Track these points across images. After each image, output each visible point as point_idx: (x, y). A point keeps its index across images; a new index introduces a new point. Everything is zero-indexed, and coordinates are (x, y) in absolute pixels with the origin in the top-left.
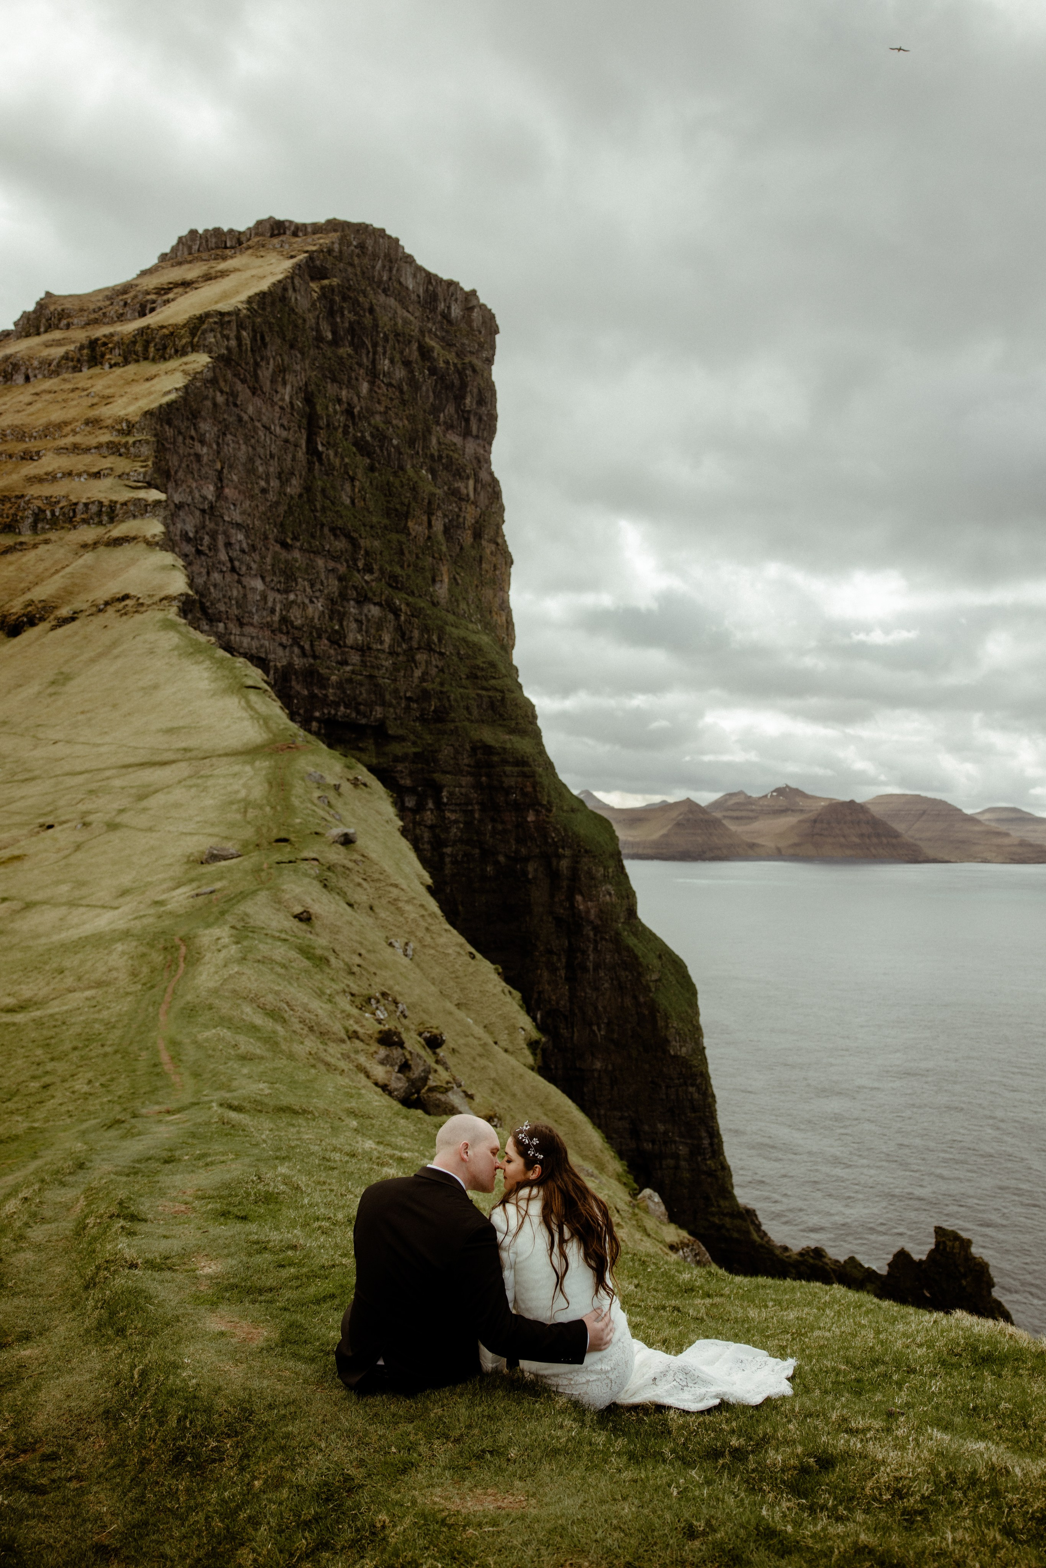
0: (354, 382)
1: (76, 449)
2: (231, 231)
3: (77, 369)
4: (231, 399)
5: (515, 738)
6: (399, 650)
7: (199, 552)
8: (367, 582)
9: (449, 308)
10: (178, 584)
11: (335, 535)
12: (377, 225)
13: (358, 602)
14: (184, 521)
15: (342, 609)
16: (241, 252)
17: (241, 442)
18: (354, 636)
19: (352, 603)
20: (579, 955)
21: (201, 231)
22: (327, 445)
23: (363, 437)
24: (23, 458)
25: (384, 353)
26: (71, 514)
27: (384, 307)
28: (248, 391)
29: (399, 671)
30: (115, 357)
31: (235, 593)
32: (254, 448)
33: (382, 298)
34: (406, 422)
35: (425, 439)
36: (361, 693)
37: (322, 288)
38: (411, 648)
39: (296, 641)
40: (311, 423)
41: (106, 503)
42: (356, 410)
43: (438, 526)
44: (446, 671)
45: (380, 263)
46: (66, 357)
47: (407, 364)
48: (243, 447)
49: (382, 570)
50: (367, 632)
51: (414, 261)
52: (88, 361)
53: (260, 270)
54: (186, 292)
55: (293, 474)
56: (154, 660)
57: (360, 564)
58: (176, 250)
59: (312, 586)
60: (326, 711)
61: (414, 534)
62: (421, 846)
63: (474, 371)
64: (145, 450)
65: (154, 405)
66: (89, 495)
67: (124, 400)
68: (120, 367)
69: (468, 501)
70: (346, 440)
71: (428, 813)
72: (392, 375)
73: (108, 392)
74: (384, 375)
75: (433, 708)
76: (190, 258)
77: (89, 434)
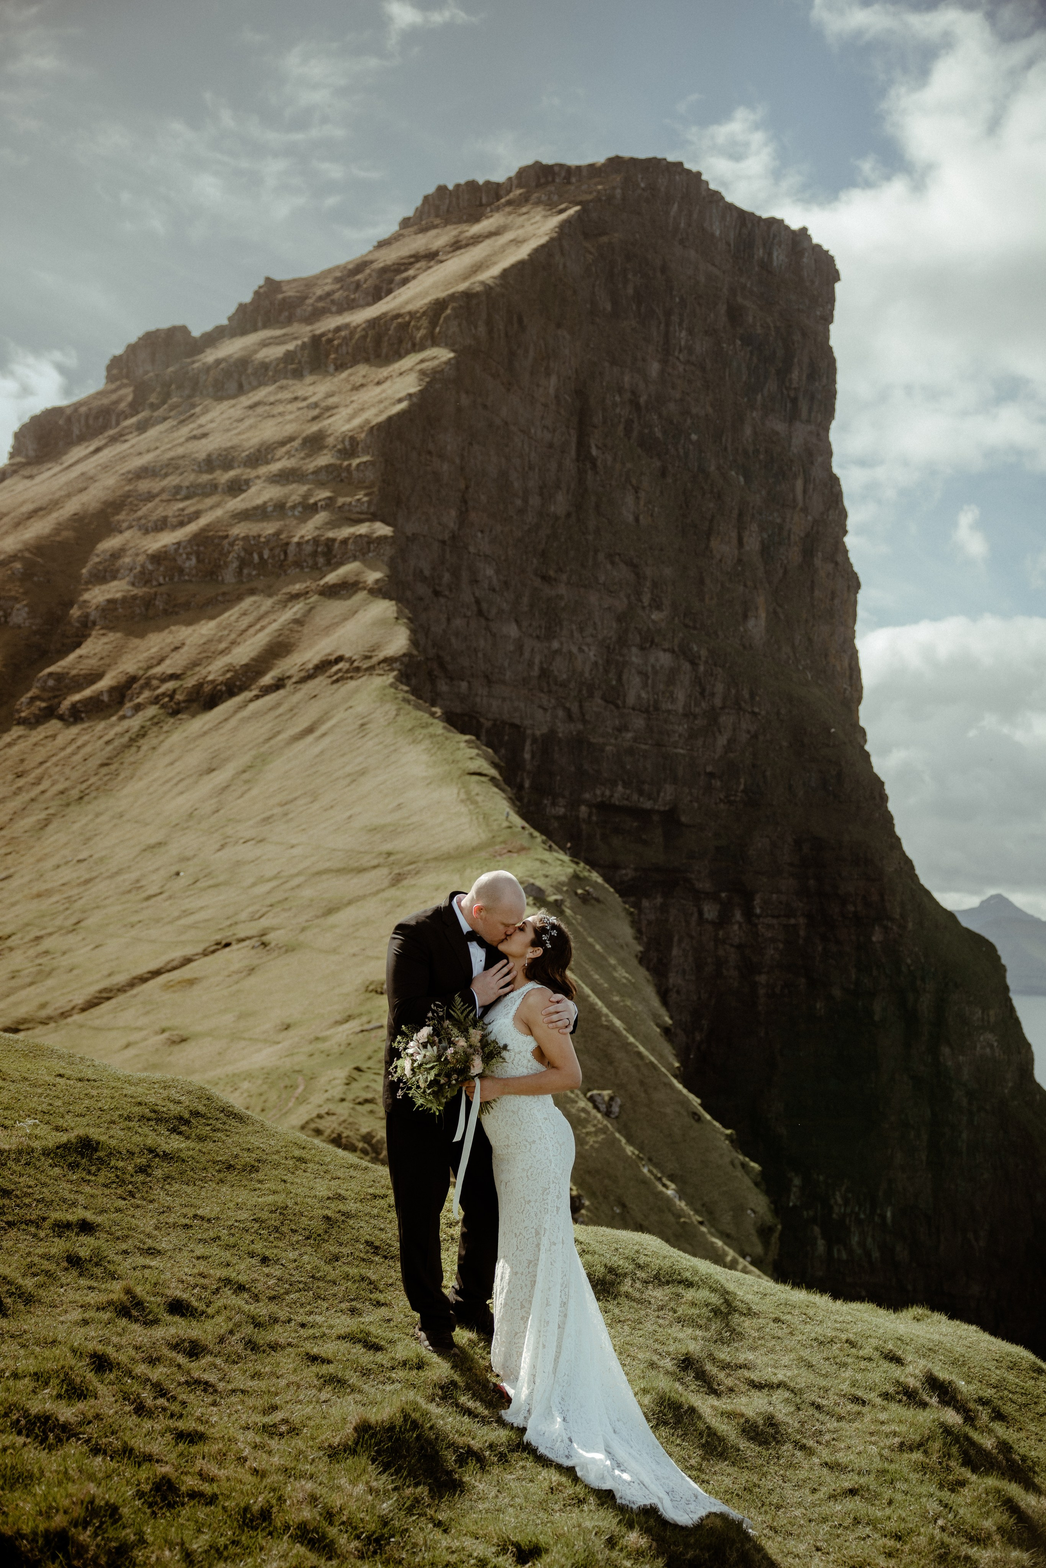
0: (640, 363)
1: (290, 476)
2: (488, 183)
3: (298, 374)
4: (479, 400)
5: (855, 827)
6: (698, 710)
7: (437, 593)
8: (653, 621)
9: (770, 254)
10: (398, 642)
11: (613, 563)
12: (672, 158)
13: (642, 648)
14: (418, 557)
15: (621, 659)
16: (498, 209)
17: (492, 452)
19: (634, 650)
20: (946, 1130)
21: (451, 187)
22: (602, 447)
23: (652, 433)
24: (229, 490)
25: (680, 324)
26: (282, 557)
27: (682, 263)
28: (501, 388)
29: (696, 738)
30: (342, 356)
31: (482, 643)
32: (508, 460)
33: (679, 251)
34: (710, 410)
35: (735, 429)
36: (645, 768)
37: (600, 248)
38: (713, 708)
39: (559, 702)
40: (582, 420)
41: (322, 542)
42: (642, 400)
43: (752, 543)
44: (761, 737)
45: (675, 207)
46: (289, 357)
47: (711, 332)
48: (494, 459)
49: (674, 605)
50: (653, 688)
51: (723, 198)
52: (310, 365)
53: (521, 232)
54: (430, 267)
55: (558, 487)
56: (366, 739)
57: (646, 599)
58: (420, 212)
59: (581, 630)
60: (598, 792)
61: (718, 557)
62: (724, 971)
63: (804, 335)
64: (370, 475)
65: (382, 418)
66: (303, 532)
67: (349, 410)
68: (347, 368)
69: (794, 507)
70: (629, 438)
71: (736, 927)
72: (690, 350)
73: (331, 401)
74: (680, 351)
75: (742, 787)
76: (437, 221)
77: (309, 456)
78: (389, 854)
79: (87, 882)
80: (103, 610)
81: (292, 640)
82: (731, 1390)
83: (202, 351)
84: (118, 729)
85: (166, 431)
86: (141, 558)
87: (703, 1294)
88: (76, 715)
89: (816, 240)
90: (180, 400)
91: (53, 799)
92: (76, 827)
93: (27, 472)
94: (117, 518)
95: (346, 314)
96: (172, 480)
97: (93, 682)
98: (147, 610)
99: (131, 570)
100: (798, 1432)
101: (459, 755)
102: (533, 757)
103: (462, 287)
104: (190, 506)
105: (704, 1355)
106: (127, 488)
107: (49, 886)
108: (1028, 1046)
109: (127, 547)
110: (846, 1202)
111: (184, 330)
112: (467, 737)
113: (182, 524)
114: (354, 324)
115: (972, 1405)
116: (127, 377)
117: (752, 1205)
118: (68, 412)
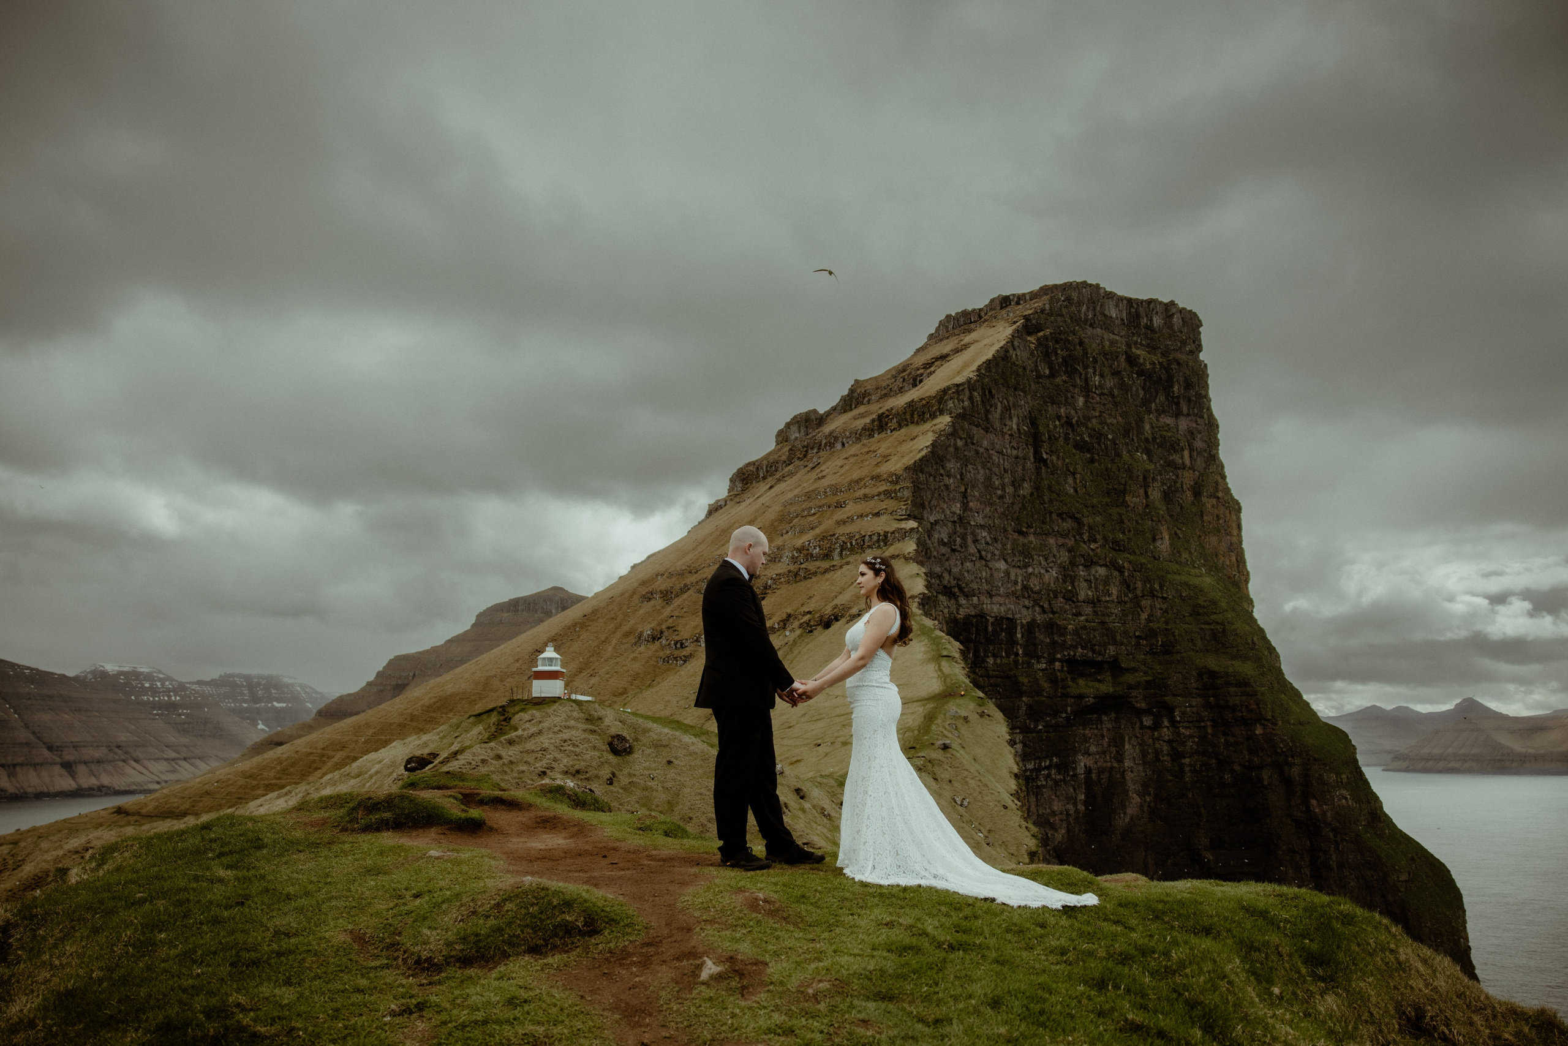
0: (1070, 400)
1: (866, 497)
2: (974, 310)
3: (871, 436)
4: (969, 441)
5: (1236, 663)
6: (1126, 599)
7: (953, 550)
8: (1092, 549)
9: (1151, 320)
10: (918, 587)
11: (1062, 519)
12: (1079, 280)
13: (1086, 566)
14: (939, 532)
15: (1073, 573)
16: (980, 325)
17: (980, 467)
18: (1085, 593)
19: (1081, 567)
20: (1321, 854)
21: (953, 314)
22: (1050, 453)
23: (1083, 438)
24: (836, 507)
25: (1095, 373)
26: (862, 543)
27: (1092, 337)
28: (982, 431)
29: (1127, 616)
30: (893, 424)
31: (984, 574)
32: (990, 469)
33: (1090, 331)
34: (1120, 419)
35: (1138, 427)
36: (1095, 637)
37: (1038, 339)
38: (1136, 597)
39: (1036, 603)
40: (1036, 440)
41: (882, 533)
42: (1074, 421)
43: (1155, 495)
44: (1170, 612)
45: (1085, 306)
46: (868, 425)
47: (1116, 373)
48: (982, 471)
49: (1105, 538)
50: (1096, 588)
51: (1115, 294)
52: (878, 430)
53: (990, 339)
54: (943, 365)
55: (1024, 480)
57: (1086, 537)
58: (938, 331)
59: (1046, 559)
61: (1132, 505)
62: (1161, 757)
64: (907, 493)
65: (913, 461)
66: (872, 528)
67: (897, 457)
68: (897, 431)
69: (1184, 468)
70: (1067, 444)
71: (1165, 730)
72: (1103, 386)
73: (888, 452)
74: (1096, 388)
75: (1160, 643)
76: (947, 336)
77: (875, 486)
83: (824, 424)
85: (805, 474)
86: (793, 550)
89: (1181, 306)
90: (812, 455)
93: (736, 501)
94: (780, 527)
95: (897, 398)
96: (807, 504)
98: (795, 577)
99: (788, 557)
102: (1022, 637)
103: (955, 380)
104: (816, 518)
106: (785, 511)
108: (1377, 798)
109: (785, 544)
111: (815, 411)
113: (812, 529)
114: (901, 404)
116: (786, 441)
118: (757, 463)
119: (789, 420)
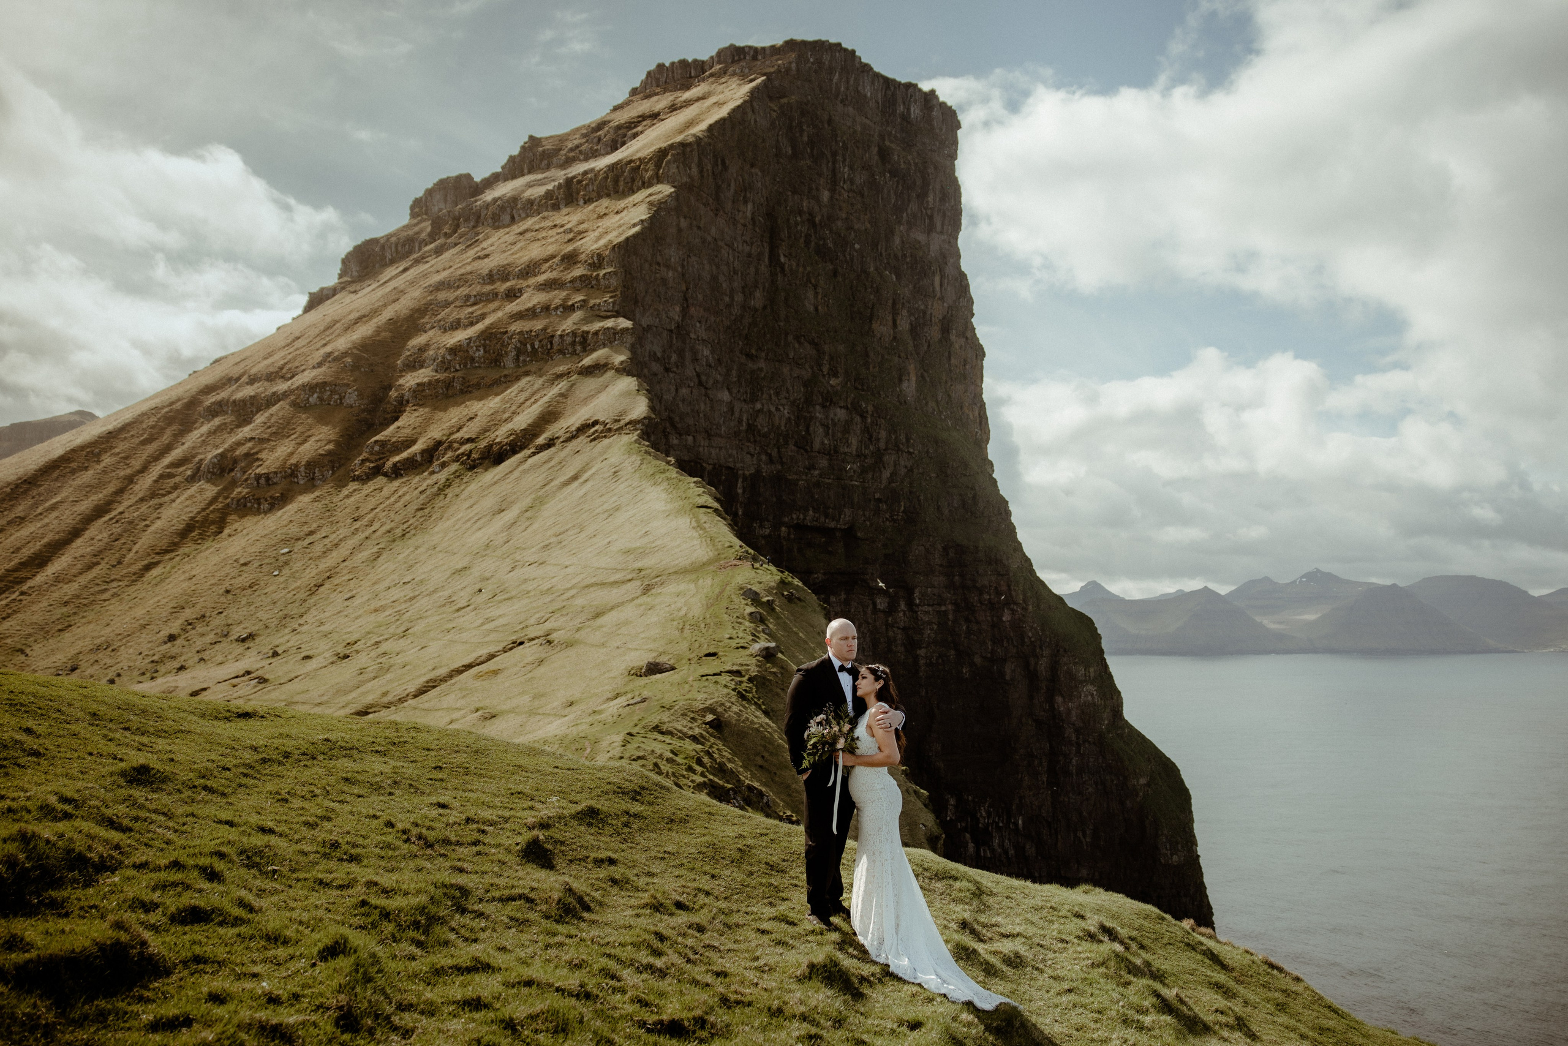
0: (814, 192)
1: (553, 284)
2: (695, 61)
3: (556, 207)
4: (694, 223)
6: (867, 452)
7: (667, 370)
8: (832, 386)
9: (909, 109)
10: (640, 408)
11: (800, 343)
12: (833, 40)
13: (824, 406)
14: (652, 343)
15: (808, 415)
16: (703, 80)
17: (705, 262)
18: (819, 438)
19: (818, 407)
20: (1061, 758)
21: (667, 65)
22: (789, 256)
23: (825, 244)
24: (506, 297)
25: (844, 160)
26: (549, 346)
27: (843, 117)
28: (710, 213)
29: (867, 473)
30: (589, 193)
31: (703, 406)
32: (718, 267)
33: (840, 108)
34: (869, 226)
35: (888, 240)
36: (829, 497)
37: (781, 107)
38: (879, 450)
39: (763, 449)
40: (772, 236)
41: (579, 334)
42: (817, 219)
43: (904, 325)
44: (915, 470)
45: (837, 76)
46: (549, 194)
47: (867, 168)
48: (707, 267)
49: (847, 373)
50: (833, 436)
51: (871, 69)
52: (565, 199)
53: (721, 96)
54: (654, 124)
55: (756, 287)
56: (619, 482)
57: (825, 369)
58: (645, 84)
59: (777, 394)
60: (794, 516)
61: (879, 335)
62: (894, 648)
63: (936, 168)
64: (614, 282)
65: (622, 238)
66: (564, 327)
67: (596, 234)
68: (593, 202)
69: (934, 297)
70: (808, 249)
71: (901, 614)
72: (852, 182)
73: (582, 227)
74: (844, 182)
75: (902, 508)
76: (658, 90)
77: (565, 269)
78: (640, 570)
79: (412, 599)
80: (414, 391)
81: (559, 409)
82: (991, 939)
83: (483, 192)
84: (429, 482)
85: (457, 253)
86: (442, 351)
87: (965, 884)
88: (397, 472)
89: (942, 99)
90: (467, 230)
91: (382, 537)
92: (400, 557)
93: (352, 289)
94: (422, 321)
95: (591, 161)
96: (463, 291)
97: (409, 447)
98: (447, 390)
99: (434, 361)
100: (1033, 960)
101: (690, 493)
102: (744, 492)
103: (679, 138)
104: (477, 310)
105: (972, 919)
106: (429, 298)
107: (383, 603)
109: (431, 343)
110: (989, 814)
111: (468, 177)
112: (695, 479)
113: (472, 324)
114: (597, 169)
115: (1127, 941)
116: (426, 214)
117: (923, 821)
118: (382, 241)
119: (430, 186)
